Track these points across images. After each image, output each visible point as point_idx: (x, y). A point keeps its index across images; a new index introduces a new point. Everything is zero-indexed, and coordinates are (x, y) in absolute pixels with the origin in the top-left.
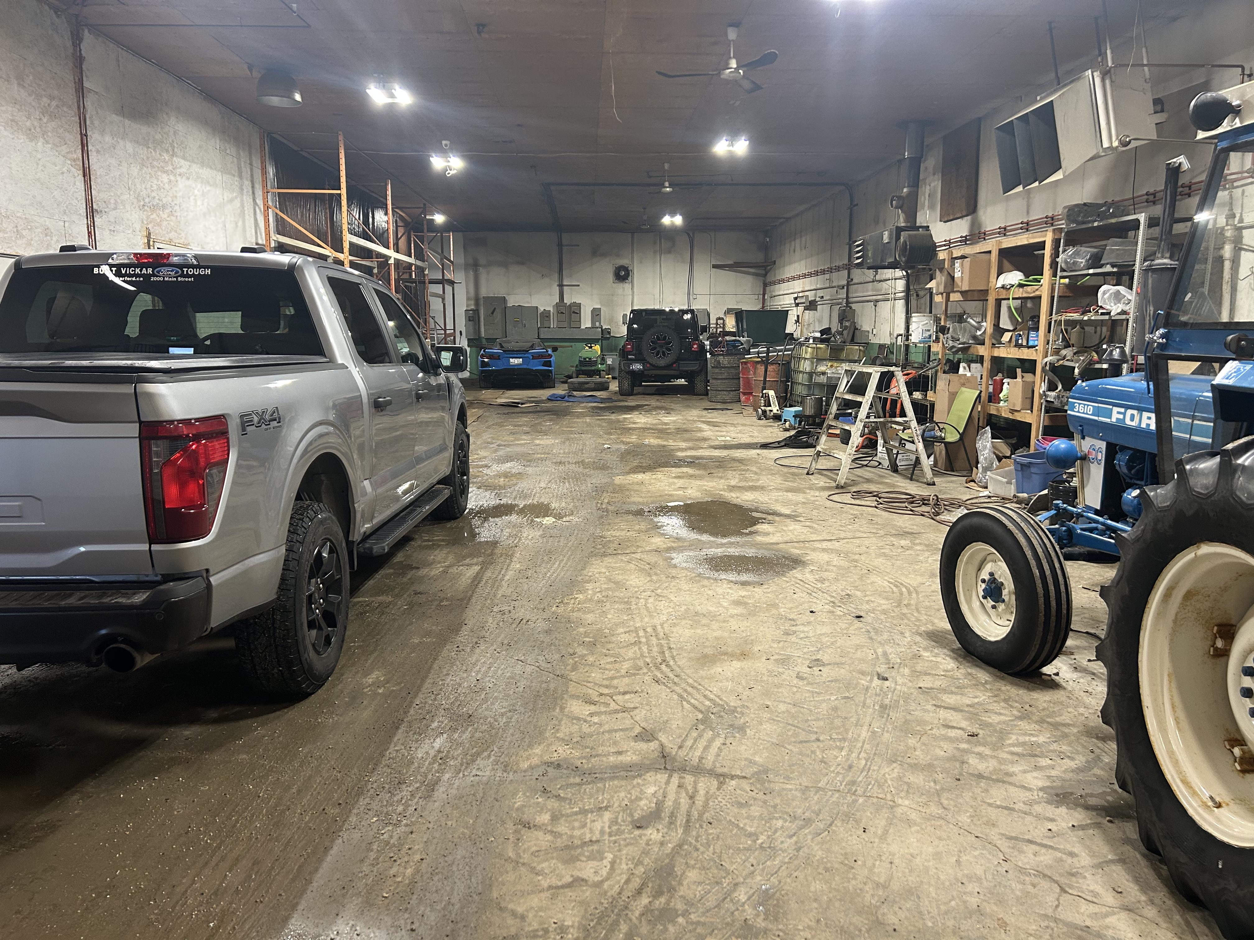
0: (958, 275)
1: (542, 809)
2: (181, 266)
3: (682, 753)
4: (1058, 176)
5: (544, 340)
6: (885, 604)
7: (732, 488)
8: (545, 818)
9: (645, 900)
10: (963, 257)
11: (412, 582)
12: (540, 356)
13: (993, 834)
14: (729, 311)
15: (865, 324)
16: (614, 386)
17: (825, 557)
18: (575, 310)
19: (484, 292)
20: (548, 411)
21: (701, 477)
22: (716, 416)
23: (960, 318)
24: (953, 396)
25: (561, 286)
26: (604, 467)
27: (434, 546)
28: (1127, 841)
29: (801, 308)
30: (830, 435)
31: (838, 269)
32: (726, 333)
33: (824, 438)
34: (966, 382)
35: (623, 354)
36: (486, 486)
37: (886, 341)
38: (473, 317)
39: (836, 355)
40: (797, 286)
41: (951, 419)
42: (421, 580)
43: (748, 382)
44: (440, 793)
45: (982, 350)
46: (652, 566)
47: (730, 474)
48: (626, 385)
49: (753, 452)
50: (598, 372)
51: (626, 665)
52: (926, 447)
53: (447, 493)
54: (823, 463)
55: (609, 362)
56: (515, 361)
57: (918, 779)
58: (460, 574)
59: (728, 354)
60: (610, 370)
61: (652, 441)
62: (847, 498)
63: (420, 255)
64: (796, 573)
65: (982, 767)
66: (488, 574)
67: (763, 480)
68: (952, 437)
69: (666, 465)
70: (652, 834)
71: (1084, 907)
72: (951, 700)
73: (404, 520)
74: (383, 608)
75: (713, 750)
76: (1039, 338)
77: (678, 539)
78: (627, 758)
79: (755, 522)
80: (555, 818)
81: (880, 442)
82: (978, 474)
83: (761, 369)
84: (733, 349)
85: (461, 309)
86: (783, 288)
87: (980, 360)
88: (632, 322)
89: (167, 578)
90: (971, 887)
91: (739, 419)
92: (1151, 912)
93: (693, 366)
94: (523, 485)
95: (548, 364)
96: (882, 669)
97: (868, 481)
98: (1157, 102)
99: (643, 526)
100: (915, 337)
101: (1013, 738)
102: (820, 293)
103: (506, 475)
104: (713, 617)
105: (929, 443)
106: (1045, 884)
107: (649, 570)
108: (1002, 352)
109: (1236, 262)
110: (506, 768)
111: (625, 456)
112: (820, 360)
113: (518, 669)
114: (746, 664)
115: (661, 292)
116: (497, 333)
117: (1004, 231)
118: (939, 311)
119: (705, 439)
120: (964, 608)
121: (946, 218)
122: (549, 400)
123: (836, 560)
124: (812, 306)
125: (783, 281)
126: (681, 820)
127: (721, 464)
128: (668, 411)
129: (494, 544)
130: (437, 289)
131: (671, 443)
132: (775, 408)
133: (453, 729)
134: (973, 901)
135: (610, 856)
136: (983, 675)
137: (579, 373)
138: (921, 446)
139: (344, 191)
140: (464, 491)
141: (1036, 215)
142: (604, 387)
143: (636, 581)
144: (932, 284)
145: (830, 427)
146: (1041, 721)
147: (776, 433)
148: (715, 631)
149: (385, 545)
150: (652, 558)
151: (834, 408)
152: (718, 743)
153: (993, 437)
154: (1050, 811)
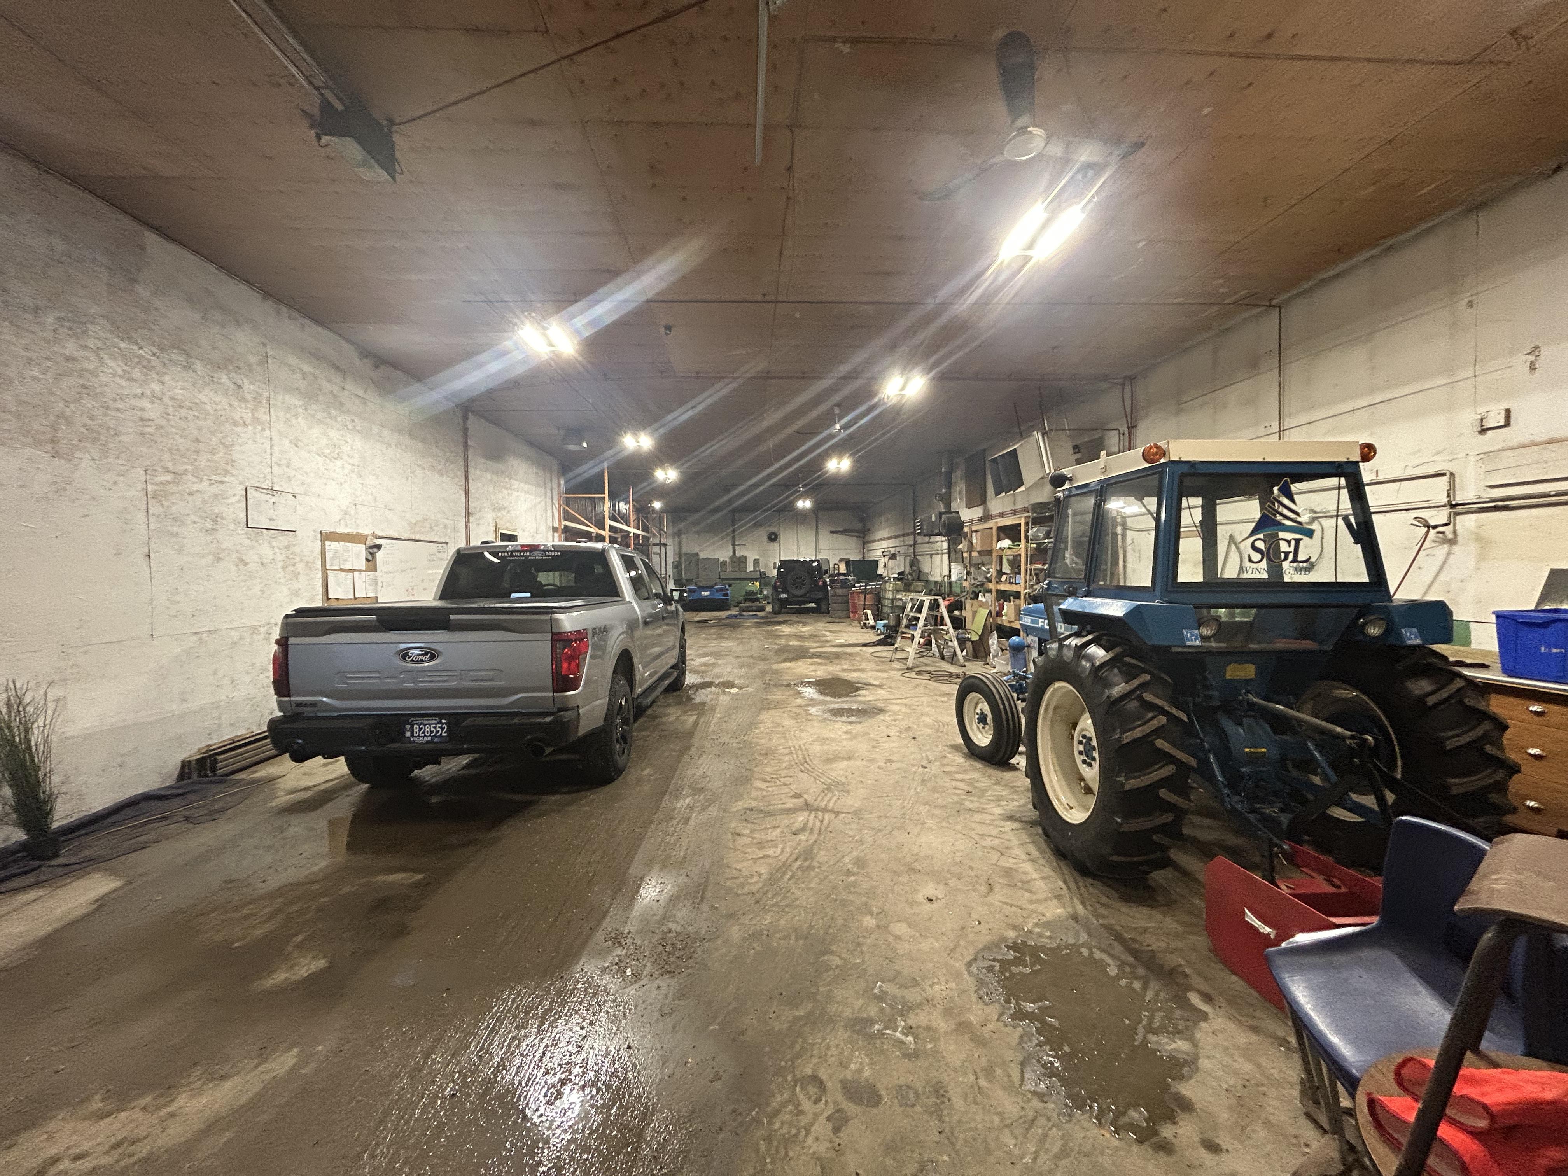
0: (974, 541)
1: (745, 828)
2: (544, 551)
3: (816, 803)
4: (1022, 489)
5: (723, 579)
6: (929, 731)
7: (844, 670)
8: (748, 831)
9: (799, 863)
10: (976, 531)
11: (658, 724)
12: (721, 590)
13: (972, 834)
14: (841, 560)
15: (926, 569)
16: (769, 608)
17: (898, 708)
18: (743, 560)
19: (684, 550)
20: (726, 625)
21: (825, 665)
22: (835, 627)
23: (977, 566)
24: (975, 613)
25: (734, 545)
26: (765, 659)
27: (668, 706)
28: (1038, 834)
29: (886, 558)
30: (903, 638)
31: (908, 535)
32: (840, 574)
33: (899, 639)
34: (982, 605)
35: (775, 588)
36: (696, 672)
37: (939, 579)
38: (677, 566)
39: (908, 588)
40: (884, 544)
41: (974, 627)
42: (664, 724)
43: (854, 605)
44: (692, 822)
45: (991, 586)
46: (798, 714)
47: (843, 662)
48: (777, 608)
49: (858, 649)
50: (758, 600)
51: (784, 765)
52: (960, 644)
53: (676, 674)
54: (899, 655)
55: (765, 593)
56: (705, 594)
57: (937, 812)
58: (685, 721)
59: (842, 587)
60: (766, 598)
61: (793, 643)
62: (913, 675)
63: (646, 529)
64: (881, 717)
65: (971, 806)
66: (702, 720)
67: (864, 665)
68: (975, 638)
69: (804, 657)
70: (802, 837)
71: (1011, 860)
72: (958, 776)
73: (655, 688)
74: (645, 739)
75: (832, 802)
76: (1021, 579)
77: (812, 700)
78: (787, 806)
79: (858, 689)
80: (752, 831)
81: (933, 641)
82: (990, 660)
83: (862, 597)
84: (845, 584)
85: (670, 561)
86: (875, 546)
87: (990, 591)
88: (780, 567)
89: (560, 710)
90: (958, 854)
91: (849, 629)
92: (1042, 861)
93: (820, 595)
94: (716, 670)
95: (726, 595)
96: (924, 763)
97: (926, 665)
98: (1075, 447)
99: (791, 693)
100: (954, 578)
101: (990, 793)
102: (898, 549)
103: (705, 665)
104: (833, 740)
105: (962, 642)
106: (994, 852)
107: (796, 717)
108: (1002, 587)
109: (1124, 536)
110: (725, 811)
111: (779, 652)
112: (898, 591)
113: (726, 767)
114: (851, 763)
115: (798, 548)
116: (692, 575)
117: (1002, 515)
118: (967, 561)
119: (827, 641)
120: (968, 728)
121: (970, 506)
122: (728, 618)
123: (904, 710)
124: (893, 557)
125: (875, 541)
126: (816, 831)
127: (838, 656)
128: (805, 624)
129: (703, 704)
130: (656, 549)
131: (807, 644)
132: (871, 622)
133: (694, 795)
134: (958, 859)
135: (781, 846)
136: (978, 765)
137: (746, 600)
138: (956, 643)
139: (606, 495)
140: (683, 674)
141: (1019, 506)
142: (762, 609)
143: (788, 722)
144: (961, 546)
145: (903, 633)
146: (1006, 785)
147: (873, 637)
148: (834, 747)
149: (649, 700)
150: (797, 710)
151: (905, 621)
152: (835, 798)
153: (999, 637)
154: (1003, 823)
